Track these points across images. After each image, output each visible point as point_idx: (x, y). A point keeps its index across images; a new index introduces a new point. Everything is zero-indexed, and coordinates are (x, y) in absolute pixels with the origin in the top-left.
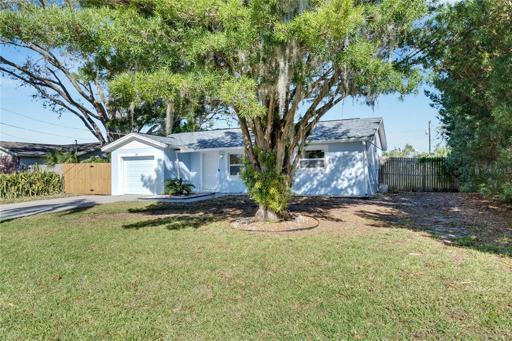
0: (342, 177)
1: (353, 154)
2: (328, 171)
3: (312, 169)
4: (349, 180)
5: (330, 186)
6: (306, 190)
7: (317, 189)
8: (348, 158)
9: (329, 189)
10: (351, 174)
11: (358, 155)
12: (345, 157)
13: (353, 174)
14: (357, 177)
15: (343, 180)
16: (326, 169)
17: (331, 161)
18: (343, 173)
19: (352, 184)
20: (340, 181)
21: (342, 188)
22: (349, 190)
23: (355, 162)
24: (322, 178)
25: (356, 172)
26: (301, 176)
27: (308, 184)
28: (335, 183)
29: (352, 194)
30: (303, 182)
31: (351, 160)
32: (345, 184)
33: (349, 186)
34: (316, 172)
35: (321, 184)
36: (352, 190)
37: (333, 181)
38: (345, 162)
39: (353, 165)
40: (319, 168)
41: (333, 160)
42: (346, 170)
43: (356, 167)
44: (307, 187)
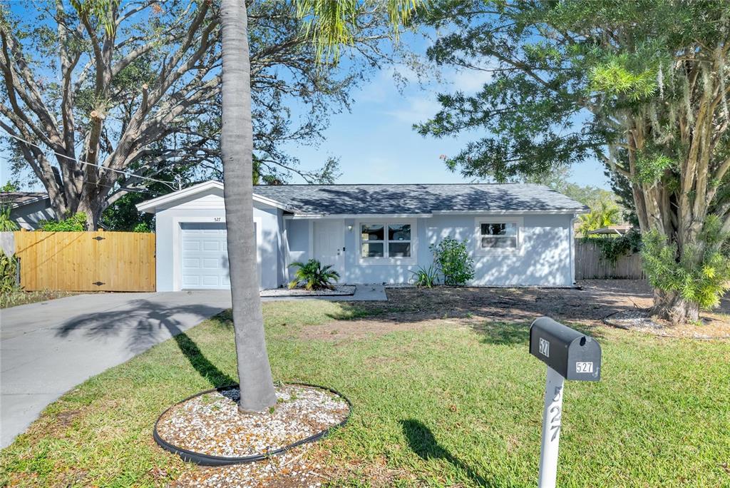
0: (541, 261)
1: (556, 230)
2: (522, 253)
3: (500, 250)
4: (551, 265)
5: (525, 273)
6: (492, 278)
7: (506, 277)
8: (550, 236)
9: (523, 277)
10: (553, 257)
11: (563, 232)
12: (546, 234)
13: (557, 258)
14: (561, 261)
15: (543, 265)
16: (520, 249)
17: (527, 239)
18: (543, 256)
19: (554, 271)
20: (539, 266)
21: (540, 276)
22: (550, 278)
23: (559, 241)
24: (514, 263)
25: (560, 255)
26: (485, 260)
27: (494, 271)
28: (531, 268)
29: (554, 284)
30: (487, 268)
31: (553, 238)
32: (546, 270)
33: (550, 273)
34: (507, 253)
35: (513, 270)
36: (554, 278)
37: (529, 266)
38: (547, 241)
39: (556, 246)
40: (510, 249)
41: (530, 238)
42: (547, 252)
43: (560, 247)
44: (493, 275)
